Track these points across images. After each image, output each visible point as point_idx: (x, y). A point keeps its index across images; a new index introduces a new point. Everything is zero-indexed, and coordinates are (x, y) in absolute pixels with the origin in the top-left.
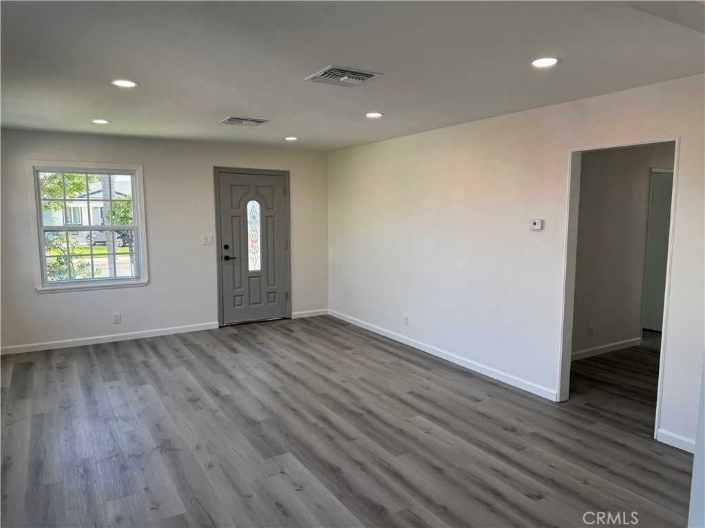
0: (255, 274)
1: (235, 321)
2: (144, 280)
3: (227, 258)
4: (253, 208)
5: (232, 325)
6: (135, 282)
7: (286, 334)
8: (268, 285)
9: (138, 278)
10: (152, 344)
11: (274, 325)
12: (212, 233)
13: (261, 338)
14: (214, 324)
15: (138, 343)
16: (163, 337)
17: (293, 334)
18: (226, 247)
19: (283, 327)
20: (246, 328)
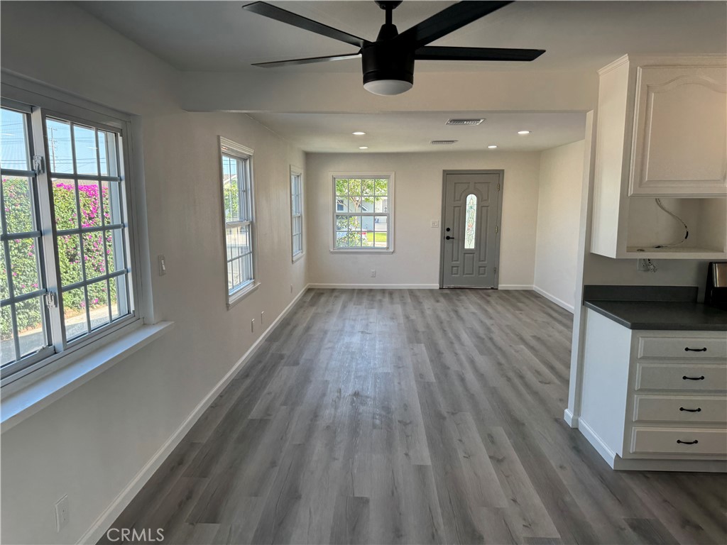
0: (470, 251)
1: (452, 286)
2: (391, 250)
3: (448, 238)
4: (472, 200)
5: (449, 288)
6: (385, 251)
7: (483, 297)
8: (480, 261)
9: (388, 248)
10: (391, 293)
11: (480, 292)
12: (438, 218)
13: (463, 297)
14: (436, 286)
15: (383, 291)
16: (400, 290)
17: (489, 298)
18: (448, 230)
19: (485, 294)
20: (458, 291)
